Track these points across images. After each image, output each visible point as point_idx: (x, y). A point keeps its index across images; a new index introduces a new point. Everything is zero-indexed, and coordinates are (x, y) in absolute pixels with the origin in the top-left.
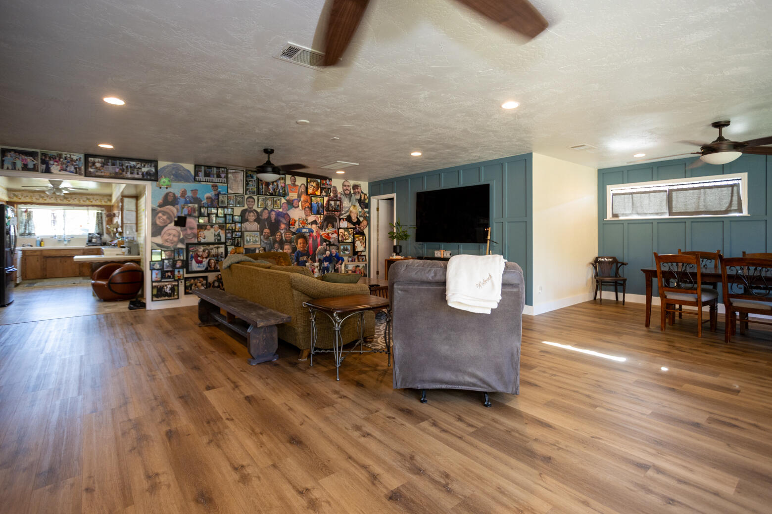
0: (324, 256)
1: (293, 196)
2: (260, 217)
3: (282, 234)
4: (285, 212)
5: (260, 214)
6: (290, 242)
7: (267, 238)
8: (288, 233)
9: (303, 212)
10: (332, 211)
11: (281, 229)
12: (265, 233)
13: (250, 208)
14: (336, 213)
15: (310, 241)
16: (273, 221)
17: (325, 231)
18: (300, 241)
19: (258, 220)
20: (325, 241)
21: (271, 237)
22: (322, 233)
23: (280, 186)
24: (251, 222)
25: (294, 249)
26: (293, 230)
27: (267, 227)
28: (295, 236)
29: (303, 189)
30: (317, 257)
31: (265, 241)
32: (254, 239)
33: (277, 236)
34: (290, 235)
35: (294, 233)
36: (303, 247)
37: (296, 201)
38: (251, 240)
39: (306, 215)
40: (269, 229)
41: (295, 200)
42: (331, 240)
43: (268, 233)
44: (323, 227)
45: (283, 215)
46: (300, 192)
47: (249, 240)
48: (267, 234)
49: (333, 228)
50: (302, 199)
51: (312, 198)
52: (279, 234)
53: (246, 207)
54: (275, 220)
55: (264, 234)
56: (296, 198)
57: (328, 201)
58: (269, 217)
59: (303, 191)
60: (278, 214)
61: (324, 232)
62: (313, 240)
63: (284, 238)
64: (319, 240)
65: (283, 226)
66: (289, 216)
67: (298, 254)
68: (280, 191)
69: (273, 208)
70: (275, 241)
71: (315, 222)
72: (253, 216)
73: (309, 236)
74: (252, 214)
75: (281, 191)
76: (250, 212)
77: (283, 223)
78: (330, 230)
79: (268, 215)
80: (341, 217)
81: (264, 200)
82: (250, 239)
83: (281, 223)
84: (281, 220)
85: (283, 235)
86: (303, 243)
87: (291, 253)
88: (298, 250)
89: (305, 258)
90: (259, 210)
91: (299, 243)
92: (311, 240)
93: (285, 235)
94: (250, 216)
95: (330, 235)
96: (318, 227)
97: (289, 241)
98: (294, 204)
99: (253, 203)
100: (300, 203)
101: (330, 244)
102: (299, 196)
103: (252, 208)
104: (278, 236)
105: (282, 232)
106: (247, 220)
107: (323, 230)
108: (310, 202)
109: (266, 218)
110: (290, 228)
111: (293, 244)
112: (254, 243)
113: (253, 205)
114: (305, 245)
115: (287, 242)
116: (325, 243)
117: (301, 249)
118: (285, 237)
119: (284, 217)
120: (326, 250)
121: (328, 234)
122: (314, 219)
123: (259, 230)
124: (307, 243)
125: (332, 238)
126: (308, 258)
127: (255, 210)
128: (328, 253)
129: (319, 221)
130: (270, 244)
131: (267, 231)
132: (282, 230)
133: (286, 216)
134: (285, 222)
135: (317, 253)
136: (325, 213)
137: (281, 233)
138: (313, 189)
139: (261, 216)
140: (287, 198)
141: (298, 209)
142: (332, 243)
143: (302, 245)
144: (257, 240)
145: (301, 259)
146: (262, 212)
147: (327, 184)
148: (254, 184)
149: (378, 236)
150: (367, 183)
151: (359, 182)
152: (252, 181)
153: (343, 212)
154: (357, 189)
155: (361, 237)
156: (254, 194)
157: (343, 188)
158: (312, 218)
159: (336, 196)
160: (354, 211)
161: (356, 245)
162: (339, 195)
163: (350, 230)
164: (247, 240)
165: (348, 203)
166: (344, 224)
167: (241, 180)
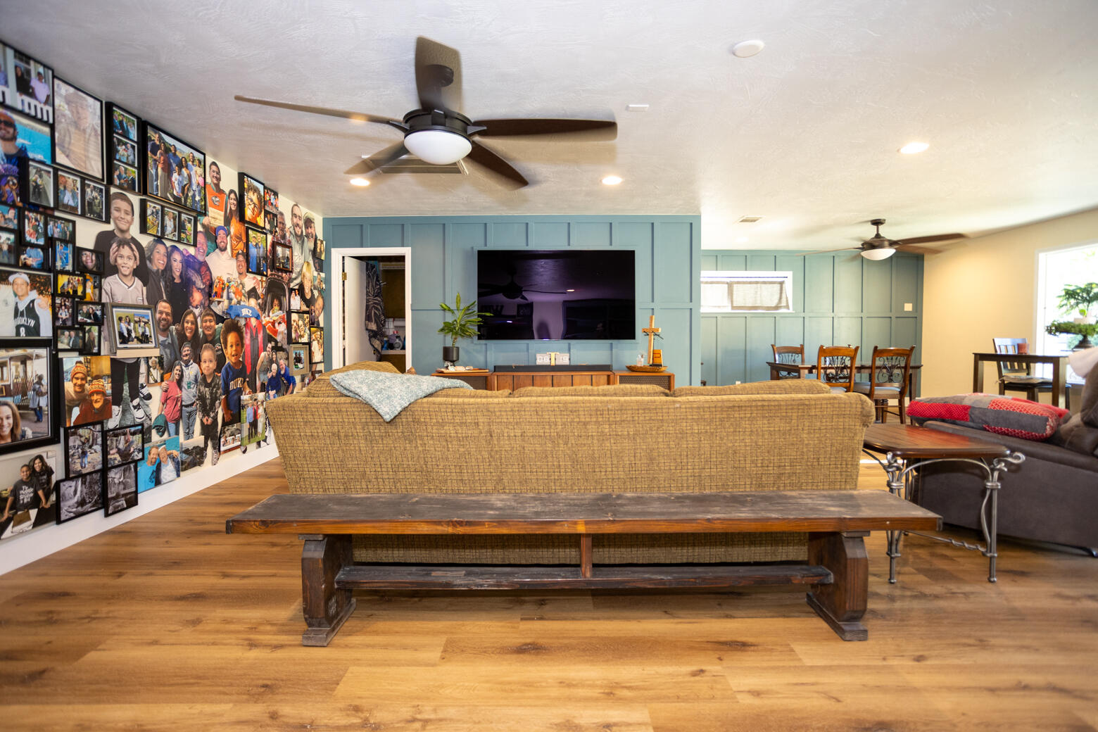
0: (269, 375)
1: (215, 217)
2: (148, 262)
3: (195, 318)
4: (200, 258)
5: (147, 254)
6: (213, 341)
7: (165, 330)
8: (208, 318)
9: (234, 263)
10: (279, 270)
11: (195, 304)
12: (161, 313)
13: (122, 231)
14: (284, 275)
15: (247, 340)
16: (177, 281)
17: (269, 316)
18: (231, 338)
19: (141, 272)
20: (270, 339)
21: (174, 327)
22: (265, 320)
23: (194, 181)
24: (125, 276)
25: (221, 359)
26: (218, 309)
27: (165, 298)
28: (221, 325)
29: (232, 204)
30: (259, 379)
31: (161, 338)
32: (140, 331)
33: (186, 325)
34: (213, 324)
35: (219, 319)
36: (237, 355)
37: (221, 233)
38: (133, 335)
39: (240, 274)
40: (169, 301)
41: (220, 228)
42: (279, 338)
43: (167, 314)
44: (265, 305)
45: (197, 267)
46: (228, 211)
47: (126, 334)
48: (164, 316)
49: (280, 309)
50: (232, 230)
51: (250, 232)
52: (190, 318)
53: (110, 227)
54: (181, 276)
55: (158, 316)
56: (222, 224)
57: (274, 245)
58: (168, 267)
59: (233, 208)
60: (189, 262)
61: (268, 319)
62: (251, 336)
63: (200, 330)
64: (260, 336)
65: (197, 297)
66: (208, 269)
67: (227, 373)
68: (194, 196)
69: (179, 241)
70: (182, 338)
71: (253, 293)
72: (129, 258)
73: (244, 325)
74: (126, 251)
75: (197, 198)
76: (122, 243)
77: (199, 289)
78: (276, 314)
79: (166, 260)
80: (292, 285)
81: (157, 213)
82: (129, 332)
83: (195, 289)
84: (194, 279)
85: (199, 320)
86: (237, 345)
87: (215, 371)
88: (227, 361)
89: (239, 382)
90: (145, 241)
91: (229, 345)
92: (249, 335)
93: (202, 321)
94: (122, 257)
95: (276, 325)
96: (259, 304)
97: (210, 339)
98: (219, 240)
99: (129, 218)
100: (229, 238)
101: (277, 348)
102: (227, 221)
103: (128, 230)
104: (189, 325)
105: (197, 312)
106: (114, 270)
107: (267, 313)
108: (245, 241)
109: (162, 268)
110: (211, 302)
111: (218, 346)
113: (130, 223)
114: (239, 348)
115: (207, 342)
116: (270, 345)
117: (233, 359)
118: (202, 327)
119: (199, 272)
120: (271, 362)
121: (273, 323)
122: (252, 286)
123: (146, 303)
124: (242, 345)
125: (280, 333)
126: (244, 382)
127: (133, 240)
128: (274, 366)
129: (260, 291)
130: (171, 346)
131: (164, 306)
132: (196, 308)
133: (203, 268)
134: (202, 287)
135: (258, 368)
136: (269, 272)
137: (194, 314)
138: (253, 210)
139: (151, 261)
140: (205, 220)
141: (225, 253)
142: (279, 345)
143: (234, 348)
144: (148, 333)
145: (232, 386)
146: (152, 249)
147: (272, 204)
148: (131, 158)
149: (344, 332)
150: (321, 218)
151: (312, 213)
152: (125, 144)
153: (294, 275)
154: (311, 227)
155: (319, 333)
156: (131, 188)
157: (292, 219)
158: (250, 281)
159: (284, 237)
160: (308, 275)
161: (313, 349)
162: (288, 235)
163: (306, 316)
164: (121, 334)
165: (300, 255)
166: (296, 302)
167: (96, 131)
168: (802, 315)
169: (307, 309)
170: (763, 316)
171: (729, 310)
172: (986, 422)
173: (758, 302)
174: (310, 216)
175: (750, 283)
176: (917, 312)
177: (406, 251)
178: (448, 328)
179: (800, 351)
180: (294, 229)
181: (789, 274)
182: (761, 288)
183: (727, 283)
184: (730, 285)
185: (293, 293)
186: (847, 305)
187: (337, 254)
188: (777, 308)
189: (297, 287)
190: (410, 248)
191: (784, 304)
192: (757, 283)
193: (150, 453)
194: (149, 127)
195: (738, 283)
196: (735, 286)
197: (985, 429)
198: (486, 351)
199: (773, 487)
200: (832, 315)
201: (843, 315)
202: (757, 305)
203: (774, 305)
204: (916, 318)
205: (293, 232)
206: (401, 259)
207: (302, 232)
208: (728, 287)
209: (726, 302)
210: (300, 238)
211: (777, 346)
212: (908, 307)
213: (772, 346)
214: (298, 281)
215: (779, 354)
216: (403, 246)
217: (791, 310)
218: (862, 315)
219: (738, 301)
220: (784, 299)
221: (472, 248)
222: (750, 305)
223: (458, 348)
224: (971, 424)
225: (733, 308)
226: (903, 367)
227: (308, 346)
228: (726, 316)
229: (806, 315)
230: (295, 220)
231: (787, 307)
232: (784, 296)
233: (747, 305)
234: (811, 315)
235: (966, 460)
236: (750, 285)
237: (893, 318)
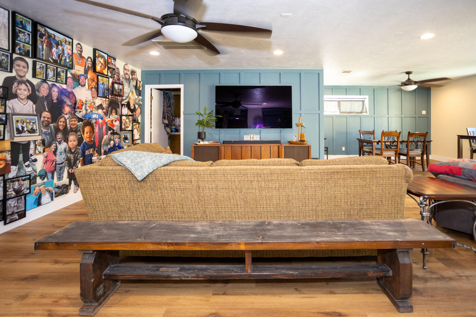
0: (109, 147)
1: (79, 70)
2: (37, 92)
3: (66, 120)
4: (69, 90)
5: (36, 88)
6: (76, 131)
7: (47, 126)
8: (73, 119)
9: (89, 92)
10: (116, 95)
11: (65, 113)
12: (44, 117)
13: (21, 77)
14: (119, 98)
15: (97, 130)
16: (55, 101)
17: (109, 118)
18: (87, 129)
19: (33, 97)
20: (110, 129)
21: (52, 125)
22: (107, 119)
23: (66, 52)
24: (22, 99)
25: (80, 140)
26: (79, 115)
27: (47, 110)
28: (81, 123)
29: (89, 64)
30: (103, 149)
31: (44, 130)
32: (30, 127)
33: (59, 123)
34: (76, 122)
35: (80, 120)
36: (90, 137)
37: (82, 78)
38: (25, 129)
39: (93, 97)
40: (50, 111)
41: (81, 75)
42: (115, 128)
43: (48, 118)
44: (108, 112)
45: (67, 94)
46: (87, 67)
47: (21, 129)
48: (46, 119)
49: (116, 114)
50: (89, 76)
51: (99, 77)
52: (62, 120)
53: (14, 74)
54: (57, 99)
55: (42, 119)
56: (83, 73)
57: (113, 83)
58: (50, 95)
59: (90, 66)
60: (62, 92)
61: (109, 119)
62: (99, 128)
63: (68, 126)
64: (104, 128)
65: (67, 109)
66: (74, 95)
67: (84, 146)
68: (65, 59)
69: (56, 82)
70: (57, 130)
71: (100, 107)
72: (25, 90)
73: (95, 123)
74: (23, 86)
75: (68, 60)
76: (20, 83)
77: (68, 105)
78: (114, 117)
79: (48, 91)
80: (123, 103)
81: (43, 67)
82: (23, 128)
83: (66, 105)
84: (65, 100)
85: (68, 121)
86: (90, 132)
87: (77, 146)
88: (84, 141)
89: (91, 151)
90: (35, 82)
91: (85, 132)
92: (97, 128)
93: (70, 121)
94: (20, 89)
95: (114, 122)
96: (104, 112)
97: (74, 130)
98: (81, 81)
99: (25, 70)
100: (87, 80)
101: (114, 133)
102: (86, 72)
103: (25, 76)
104: (62, 123)
105: (67, 117)
106: (15, 96)
107: (108, 116)
108: (96, 82)
109: (45, 95)
110: (75, 112)
111: (79, 133)
112: (30, 132)
113: (26, 72)
114: (92, 134)
115: (72, 131)
116: (109, 132)
117: (88, 140)
118: (69, 124)
119: (68, 97)
120: (110, 140)
121: (112, 121)
122: (100, 103)
123: (35, 113)
124: (94, 132)
125: (116, 126)
126: (94, 150)
127: (28, 81)
128: (112, 142)
129: (105, 106)
130: (50, 134)
131: (46, 114)
132: (66, 114)
133: (71, 95)
134: (70, 104)
135: (102, 143)
136: (110, 96)
137: (65, 118)
138: (101, 66)
139: (38, 91)
140: (73, 71)
141: (84, 88)
142: (115, 131)
143: (88, 134)
144: (35, 128)
145: (87, 152)
146: (39, 85)
147: (112, 64)
148: (28, 39)
149: (151, 124)
150: (140, 71)
151: (135, 68)
152: (24, 33)
153: (124, 98)
154: (134, 75)
155: (138, 125)
156: (27, 55)
157: (124, 71)
158: (98, 101)
159: (119, 79)
160: (132, 97)
161: (134, 133)
162: (121, 78)
163: (130, 117)
164: (18, 129)
165: (128, 88)
166: (125, 111)
167: (5, 26)
168: (374, 116)
169: (132, 114)
170: (355, 116)
171: (338, 113)
172: (471, 176)
173: (353, 110)
174: (134, 70)
175: (349, 101)
176: (428, 114)
177: (181, 86)
178: (200, 123)
179: (373, 133)
180: (125, 76)
181: (367, 97)
182: (353, 103)
183: (338, 101)
184: (339, 102)
185: (124, 106)
186: (395, 111)
187: (148, 88)
188: (361, 113)
189: (126, 104)
190: (183, 85)
191: (364, 111)
192: (352, 101)
193: (34, 190)
194: (38, 25)
195: (343, 101)
196: (341, 102)
197: (471, 180)
198: (220, 134)
199: (357, 216)
200: (388, 116)
201: (393, 116)
203: (360, 111)
204: (428, 118)
205: (124, 77)
206: (179, 90)
207: (129, 77)
208: (338, 103)
209: (337, 110)
210: (128, 80)
211: (362, 130)
212: (424, 112)
213: (359, 131)
214: (127, 100)
215: (363, 134)
216: (180, 84)
217: (368, 114)
218: (402, 116)
219: (343, 109)
220: (365, 109)
221: (213, 85)
222: (348, 111)
223: (205, 133)
224: (463, 177)
225: (340, 112)
226: (422, 142)
227: (131, 132)
228: (337, 116)
229: (375, 116)
230: (125, 72)
231: (366, 112)
232: (364, 107)
234: (378, 116)
235: (464, 201)
236: (348, 102)
237: (417, 117)
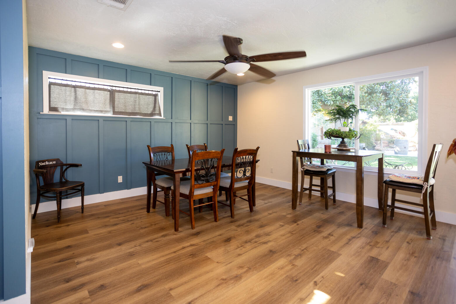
168: (170, 121)
170: (141, 120)
171: (110, 115)
173: (137, 109)
175: (131, 93)
176: (234, 121)
179: (170, 150)
181: (161, 89)
182: (139, 97)
183: (109, 91)
184: (112, 93)
186: (198, 115)
188: (152, 114)
191: (157, 112)
192: (136, 93)
195: (119, 91)
196: (117, 94)
200: (190, 121)
201: (196, 122)
202: (136, 112)
203: (149, 112)
204: (234, 125)
208: (110, 95)
209: (108, 108)
211: (153, 146)
212: (231, 118)
213: (148, 146)
215: (154, 153)
217: (162, 117)
218: (208, 122)
219: (120, 107)
220: (157, 108)
222: (130, 111)
225: (114, 113)
228: (106, 119)
229: (173, 121)
231: (160, 114)
232: (157, 105)
233: (127, 111)
234: (177, 121)
236: (129, 95)
237: (224, 125)
